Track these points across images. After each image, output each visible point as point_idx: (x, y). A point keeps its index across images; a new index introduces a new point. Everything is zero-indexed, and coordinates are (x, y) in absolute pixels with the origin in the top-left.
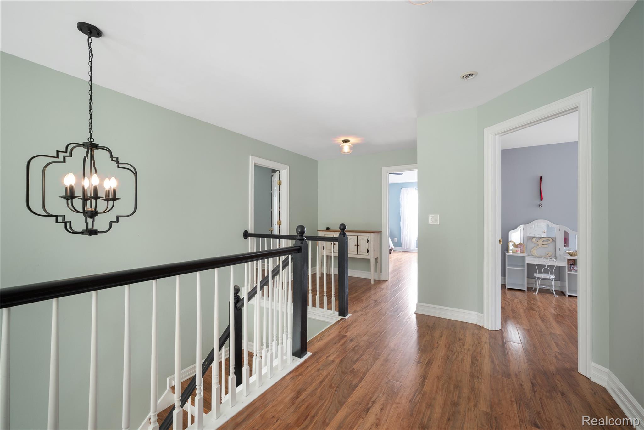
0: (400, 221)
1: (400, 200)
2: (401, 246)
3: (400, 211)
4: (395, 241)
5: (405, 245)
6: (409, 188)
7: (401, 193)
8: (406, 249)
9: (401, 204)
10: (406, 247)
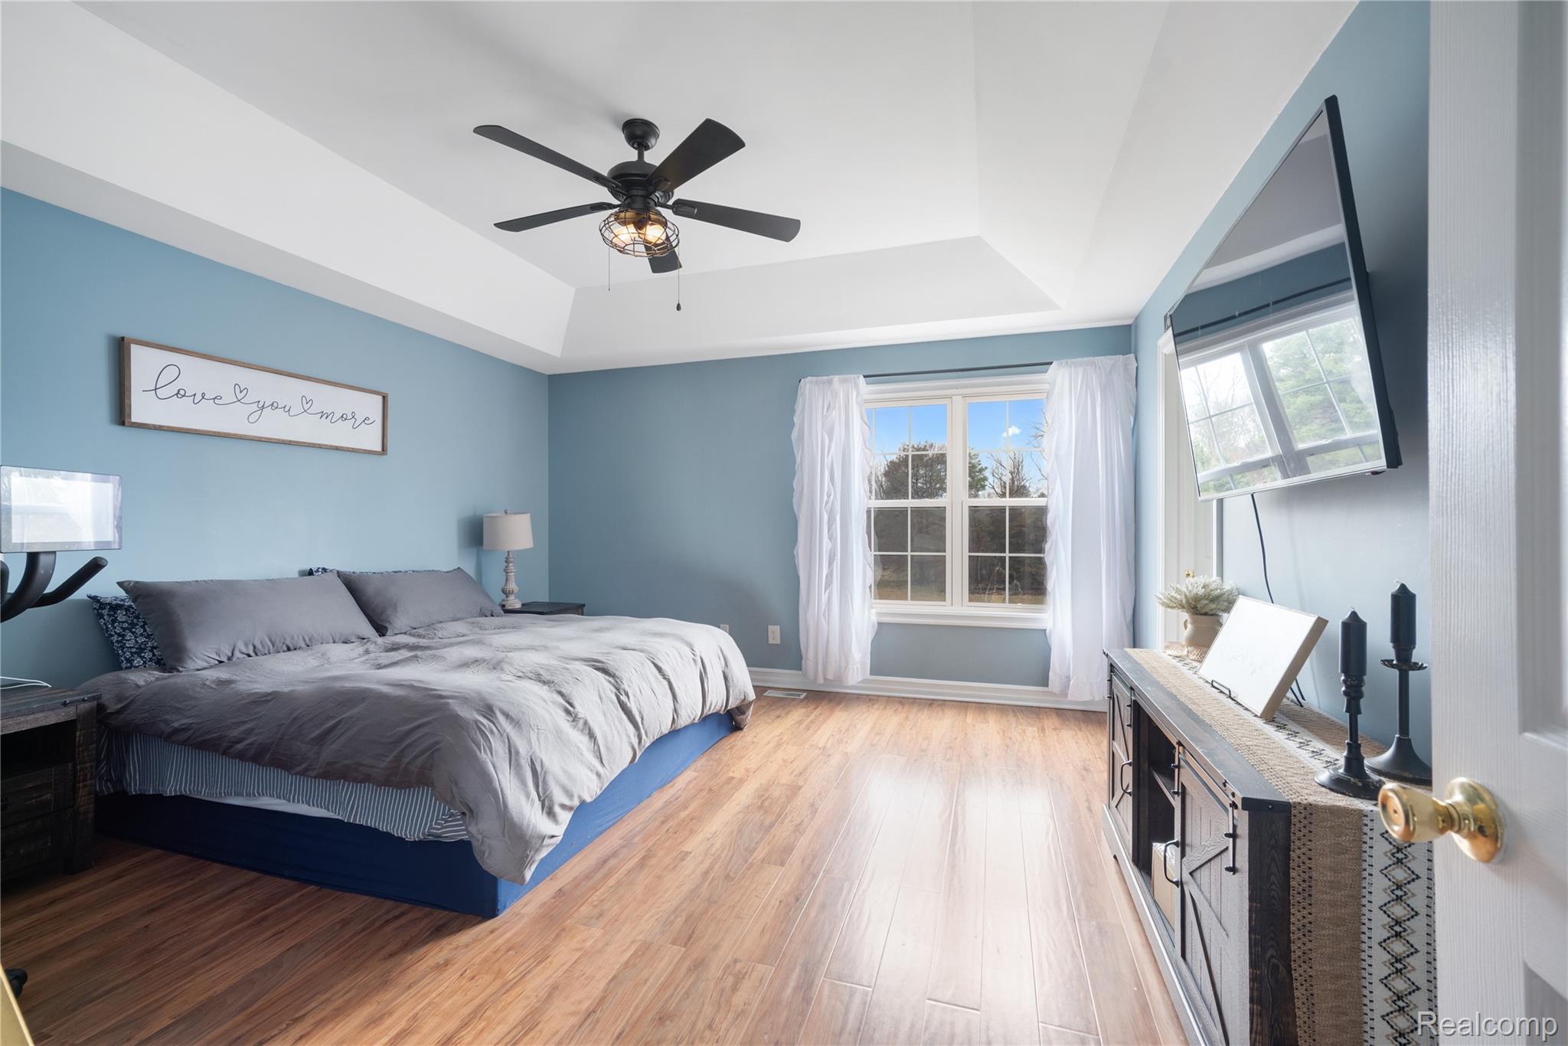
0: (794, 540)
1: (794, 435)
2: (798, 666)
3: (796, 495)
4: (771, 641)
5: (816, 664)
6: (836, 379)
7: (800, 400)
8: (821, 681)
9: (798, 460)
10: (824, 674)
